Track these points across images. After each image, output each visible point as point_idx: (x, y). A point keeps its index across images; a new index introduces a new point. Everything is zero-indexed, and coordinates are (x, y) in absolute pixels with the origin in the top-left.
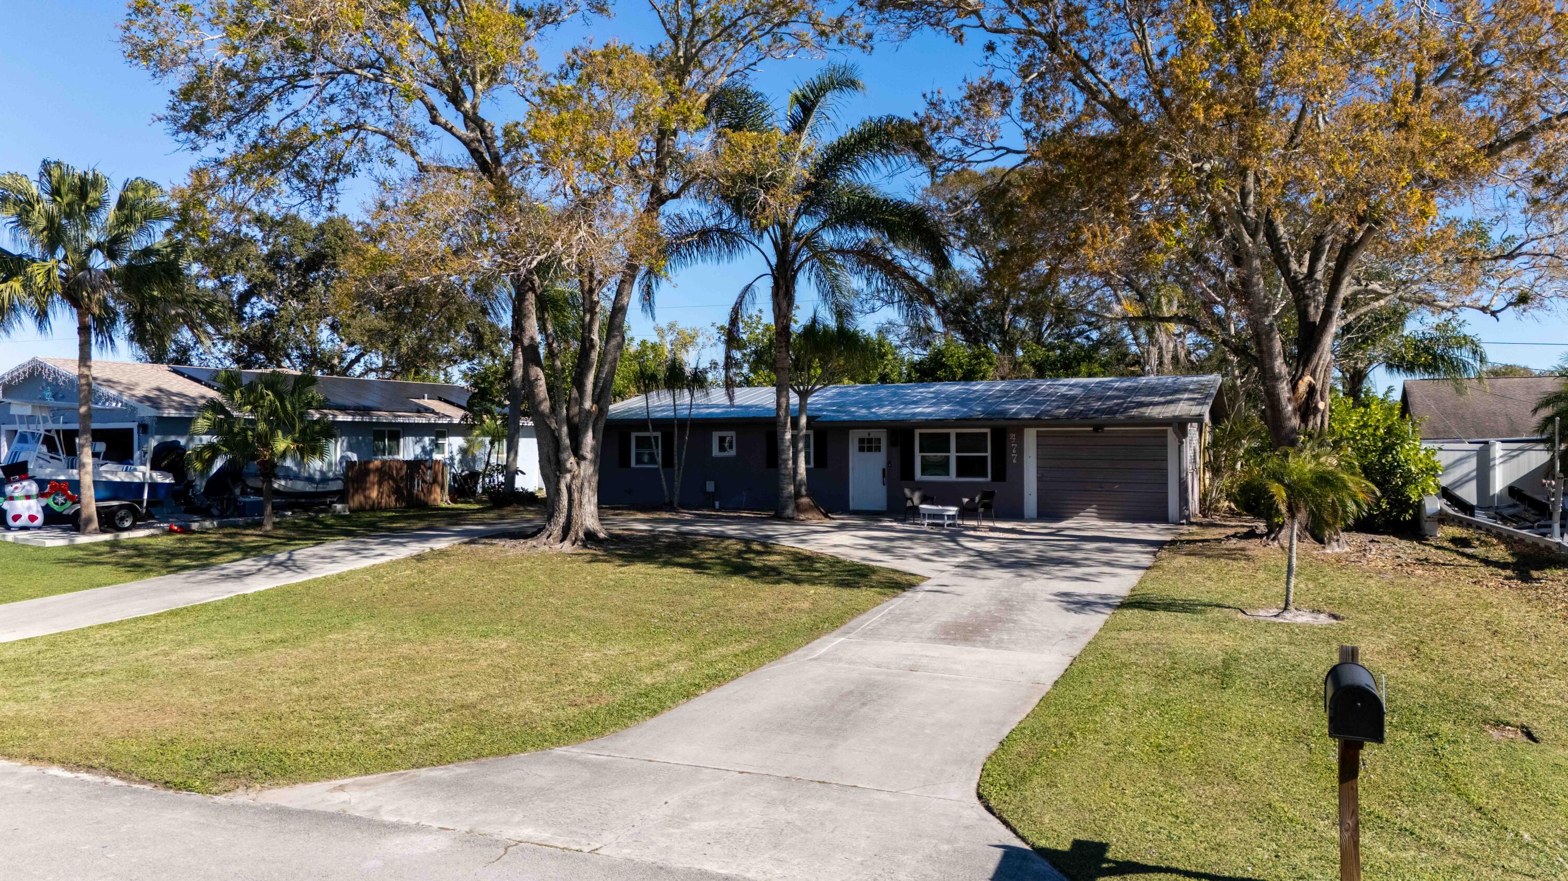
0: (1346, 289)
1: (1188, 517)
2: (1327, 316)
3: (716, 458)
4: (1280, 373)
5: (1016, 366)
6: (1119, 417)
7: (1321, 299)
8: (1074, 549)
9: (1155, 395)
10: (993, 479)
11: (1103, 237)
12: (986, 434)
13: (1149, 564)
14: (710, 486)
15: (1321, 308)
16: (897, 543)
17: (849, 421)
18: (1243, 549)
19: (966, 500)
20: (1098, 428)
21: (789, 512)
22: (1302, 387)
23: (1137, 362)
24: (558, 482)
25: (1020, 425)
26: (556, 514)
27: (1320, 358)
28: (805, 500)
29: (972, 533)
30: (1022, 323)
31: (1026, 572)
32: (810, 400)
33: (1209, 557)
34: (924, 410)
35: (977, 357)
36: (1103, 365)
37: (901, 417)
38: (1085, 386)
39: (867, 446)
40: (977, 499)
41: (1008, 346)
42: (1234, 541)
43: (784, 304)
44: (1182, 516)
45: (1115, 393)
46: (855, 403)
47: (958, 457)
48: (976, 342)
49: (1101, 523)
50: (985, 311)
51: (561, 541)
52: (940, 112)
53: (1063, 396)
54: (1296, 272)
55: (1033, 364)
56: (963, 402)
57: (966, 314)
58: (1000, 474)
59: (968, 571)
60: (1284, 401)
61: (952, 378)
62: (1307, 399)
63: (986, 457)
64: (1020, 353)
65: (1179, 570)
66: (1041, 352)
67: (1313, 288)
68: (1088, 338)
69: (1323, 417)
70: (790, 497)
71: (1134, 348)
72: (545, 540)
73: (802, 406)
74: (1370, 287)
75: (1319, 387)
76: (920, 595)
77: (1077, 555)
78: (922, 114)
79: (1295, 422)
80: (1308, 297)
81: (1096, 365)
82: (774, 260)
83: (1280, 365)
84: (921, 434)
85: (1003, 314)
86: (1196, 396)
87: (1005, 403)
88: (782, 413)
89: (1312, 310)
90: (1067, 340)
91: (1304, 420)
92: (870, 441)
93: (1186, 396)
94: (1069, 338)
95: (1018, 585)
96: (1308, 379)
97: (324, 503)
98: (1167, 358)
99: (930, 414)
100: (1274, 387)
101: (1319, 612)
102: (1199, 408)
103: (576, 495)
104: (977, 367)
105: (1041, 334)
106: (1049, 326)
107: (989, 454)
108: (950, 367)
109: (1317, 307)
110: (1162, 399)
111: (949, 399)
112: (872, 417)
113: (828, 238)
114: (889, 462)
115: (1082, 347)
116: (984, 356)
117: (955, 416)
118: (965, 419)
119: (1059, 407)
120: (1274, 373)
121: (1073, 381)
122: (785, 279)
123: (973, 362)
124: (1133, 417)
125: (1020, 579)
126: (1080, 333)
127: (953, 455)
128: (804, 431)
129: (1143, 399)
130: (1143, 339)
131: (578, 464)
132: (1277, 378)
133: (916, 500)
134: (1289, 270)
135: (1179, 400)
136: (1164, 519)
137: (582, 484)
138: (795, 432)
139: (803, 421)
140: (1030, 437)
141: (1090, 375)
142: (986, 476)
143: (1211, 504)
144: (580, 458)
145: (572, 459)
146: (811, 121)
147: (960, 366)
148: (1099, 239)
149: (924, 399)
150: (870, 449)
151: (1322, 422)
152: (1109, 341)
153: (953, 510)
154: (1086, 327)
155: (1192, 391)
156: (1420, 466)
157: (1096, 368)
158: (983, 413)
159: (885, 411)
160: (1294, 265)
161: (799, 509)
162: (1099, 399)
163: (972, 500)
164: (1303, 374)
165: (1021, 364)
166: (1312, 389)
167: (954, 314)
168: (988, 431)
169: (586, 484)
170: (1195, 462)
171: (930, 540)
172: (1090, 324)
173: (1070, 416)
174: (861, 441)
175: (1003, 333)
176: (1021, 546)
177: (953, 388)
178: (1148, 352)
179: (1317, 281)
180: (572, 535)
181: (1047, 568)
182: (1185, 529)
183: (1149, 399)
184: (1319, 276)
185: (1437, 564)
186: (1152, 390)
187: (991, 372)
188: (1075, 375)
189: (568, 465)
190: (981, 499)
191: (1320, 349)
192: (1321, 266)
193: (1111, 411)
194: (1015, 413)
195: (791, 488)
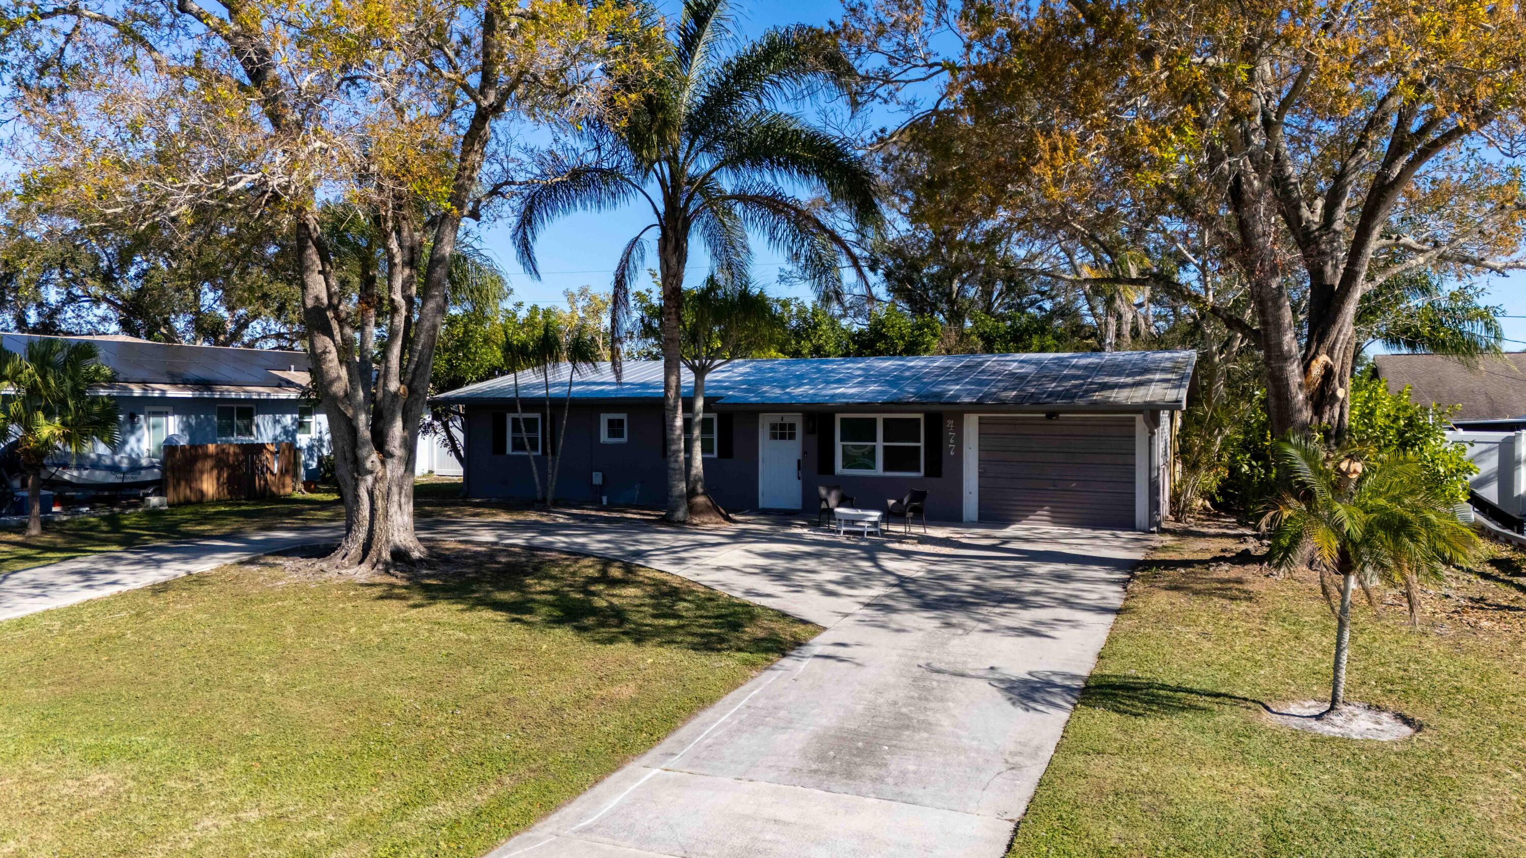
0: (1374, 243)
1: (1158, 524)
2: (1350, 278)
3: (605, 445)
4: (1290, 351)
5: (963, 336)
6: (1080, 402)
7: (1341, 255)
8: (1021, 575)
9: (1120, 374)
10: (927, 474)
11: (1066, 150)
12: (918, 420)
13: (1118, 603)
14: (597, 479)
15: (1342, 267)
16: (799, 564)
17: (756, 404)
18: (1239, 581)
19: (891, 502)
20: (1051, 415)
21: (680, 515)
22: (1316, 369)
23: (1093, 335)
24: (356, 487)
25: (958, 411)
26: (355, 527)
27: (1340, 331)
28: (701, 500)
29: (896, 546)
30: (972, 292)
31: (957, 617)
32: (708, 377)
33: (1197, 593)
34: (850, 391)
35: (920, 328)
36: (1058, 337)
37: (818, 399)
38: (1038, 363)
39: (782, 432)
40: (905, 501)
41: (956, 317)
42: (1226, 567)
43: (673, 261)
44: (1152, 522)
45: (1073, 372)
46: (770, 382)
47: (885, 448)
48: (922, 312)
49: (1055, 530)
50: (931, 277)
51: (360, 563)
52: (860, 20)
53: (1012, 374)
54: (1308, 221)
55: (981, 336)
56: (895, 381)
57: (911, 282)
58: (934, 468)
59: (880, 616)
60: (1294, 388)
61: (890, 352)
62: (1322, 385)
63: (919, 448)
64: (968, 324)
65: (1160, 618)
66: (990, 322)
67: (1331, 242)
68: (1040, 308)
69: (1342, 407)
70: (681, 497)
71: (1089, 320)
72: (338, 561)
73: (698, 386)
74: (1401, 241)
75: (1337, 369)
76: (806, 662)
77: (1027, 586)
78: (839, 22)
79: (1306, 415)
80: (1324, 253)
81: (1049, 337)
82: (661, 208)
83: (1290, 342)
84: (842, 420)
85: (951, 282)
86: (1169, 376)
87: (944, 382)
88: (672, 393)
89: (1329, 269)
90: (1018, 310)
91: (1318, 411)
92: (783, 426)
93: (1158, 376)
94: (1021, 309)
95: (943, 644)
96: (1323, 358)
97: (136, 497)
98: (1126, 329)
99: (852, 396)
100: (1282, 369)
101: (1379, 709)
102: (1175, 391)
103: (380, 503)
104: (920, 339)
105: (991, 304)
106: (1000, 295)
107: (922, 444)
108: (892, 338)
109: (1336, 267)
110: (1129, 380)
111: (880, 377)
112: (785, 399)
113: (727, 182)
114: (805, 453)
115: (1034, 318)
116: (928, 327)
117: (882, 399)
118: (892, 403)
119: (1006, 389)
120: (1281, 351)
121: (1024, 356)
122: (675, 229)
123: (916, 333)
124: (1095, 403)
125: (947, 632)
126: (1032, 303)
127: (880, 444)
128: (701, 416)
129: (1106, 379)
130: (1100, 310)
131: (383, 463)
132: (1286, 358)
133: (832, 502)
134: (1299, 219)
135: (1151, 381)
136: (1129, 524)
137: (389, 489)
138: (689, 415)
139: (700, 403)
140: (971, 425)
141: (1043, 349)
142: (918, 470)
143: (1185, 506)
144: (385, 455)
145: (375, 457)
146: (707, 35)
147: (902, 337)
148: (1060, 153)
149: (851, 377)
150: (783, 437)
151: (1341, 415)
152: (1062, 312)
153: (875, 515)
154: (1038, 296)
155: (1164, 370)
156: (1450, 466)
157: (1049, 340)
158: (915, 394)
159: (802, 392)
160: (1305, 213)
161: (693, 510)
162: (1054, 380)
163: (900, 501)
164: (1317, 352)
165: (968, 336)
166: (1328, 372)
167: (899, 281)
168: (921, 416)
169: (395, 489)
170: (1166, 454)
171: (842, 558)
172: (1043, 293)
173: (1019, 401)
174: (773, 427)
175: (952, 302)
176: (954, 568)
177: (887, 364)
178: (1106, 323)
179: (1335, 232)
180: (373, 553)
181: (984, 610)
182: (1158, 540)
183: (1113, 380)
184: (1338, 225)
185: (1500, 607)
186: (1117, 369)
187: (935, 344)
188: (1026, 349)
189: (368, 465)
190: (910, 501)
191: (1340, 321)
192: (1341, 213)
193: (1068, 395)
194: (952, 396)
195: (683, 486)
